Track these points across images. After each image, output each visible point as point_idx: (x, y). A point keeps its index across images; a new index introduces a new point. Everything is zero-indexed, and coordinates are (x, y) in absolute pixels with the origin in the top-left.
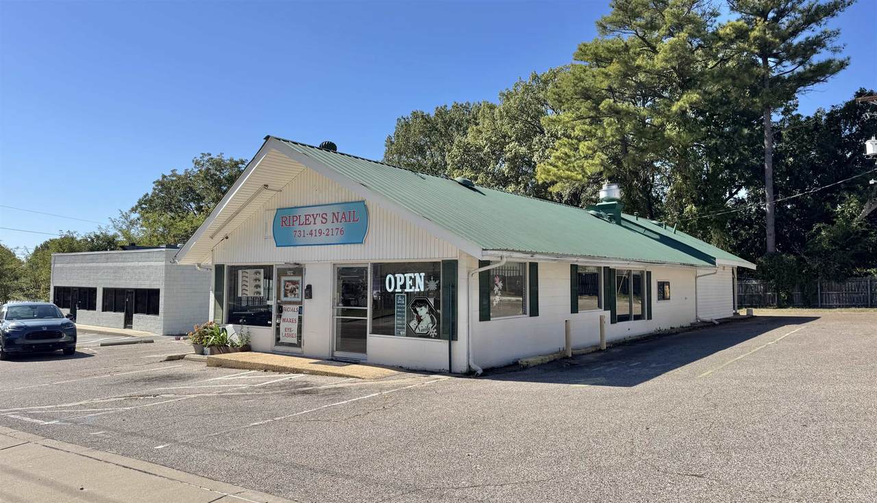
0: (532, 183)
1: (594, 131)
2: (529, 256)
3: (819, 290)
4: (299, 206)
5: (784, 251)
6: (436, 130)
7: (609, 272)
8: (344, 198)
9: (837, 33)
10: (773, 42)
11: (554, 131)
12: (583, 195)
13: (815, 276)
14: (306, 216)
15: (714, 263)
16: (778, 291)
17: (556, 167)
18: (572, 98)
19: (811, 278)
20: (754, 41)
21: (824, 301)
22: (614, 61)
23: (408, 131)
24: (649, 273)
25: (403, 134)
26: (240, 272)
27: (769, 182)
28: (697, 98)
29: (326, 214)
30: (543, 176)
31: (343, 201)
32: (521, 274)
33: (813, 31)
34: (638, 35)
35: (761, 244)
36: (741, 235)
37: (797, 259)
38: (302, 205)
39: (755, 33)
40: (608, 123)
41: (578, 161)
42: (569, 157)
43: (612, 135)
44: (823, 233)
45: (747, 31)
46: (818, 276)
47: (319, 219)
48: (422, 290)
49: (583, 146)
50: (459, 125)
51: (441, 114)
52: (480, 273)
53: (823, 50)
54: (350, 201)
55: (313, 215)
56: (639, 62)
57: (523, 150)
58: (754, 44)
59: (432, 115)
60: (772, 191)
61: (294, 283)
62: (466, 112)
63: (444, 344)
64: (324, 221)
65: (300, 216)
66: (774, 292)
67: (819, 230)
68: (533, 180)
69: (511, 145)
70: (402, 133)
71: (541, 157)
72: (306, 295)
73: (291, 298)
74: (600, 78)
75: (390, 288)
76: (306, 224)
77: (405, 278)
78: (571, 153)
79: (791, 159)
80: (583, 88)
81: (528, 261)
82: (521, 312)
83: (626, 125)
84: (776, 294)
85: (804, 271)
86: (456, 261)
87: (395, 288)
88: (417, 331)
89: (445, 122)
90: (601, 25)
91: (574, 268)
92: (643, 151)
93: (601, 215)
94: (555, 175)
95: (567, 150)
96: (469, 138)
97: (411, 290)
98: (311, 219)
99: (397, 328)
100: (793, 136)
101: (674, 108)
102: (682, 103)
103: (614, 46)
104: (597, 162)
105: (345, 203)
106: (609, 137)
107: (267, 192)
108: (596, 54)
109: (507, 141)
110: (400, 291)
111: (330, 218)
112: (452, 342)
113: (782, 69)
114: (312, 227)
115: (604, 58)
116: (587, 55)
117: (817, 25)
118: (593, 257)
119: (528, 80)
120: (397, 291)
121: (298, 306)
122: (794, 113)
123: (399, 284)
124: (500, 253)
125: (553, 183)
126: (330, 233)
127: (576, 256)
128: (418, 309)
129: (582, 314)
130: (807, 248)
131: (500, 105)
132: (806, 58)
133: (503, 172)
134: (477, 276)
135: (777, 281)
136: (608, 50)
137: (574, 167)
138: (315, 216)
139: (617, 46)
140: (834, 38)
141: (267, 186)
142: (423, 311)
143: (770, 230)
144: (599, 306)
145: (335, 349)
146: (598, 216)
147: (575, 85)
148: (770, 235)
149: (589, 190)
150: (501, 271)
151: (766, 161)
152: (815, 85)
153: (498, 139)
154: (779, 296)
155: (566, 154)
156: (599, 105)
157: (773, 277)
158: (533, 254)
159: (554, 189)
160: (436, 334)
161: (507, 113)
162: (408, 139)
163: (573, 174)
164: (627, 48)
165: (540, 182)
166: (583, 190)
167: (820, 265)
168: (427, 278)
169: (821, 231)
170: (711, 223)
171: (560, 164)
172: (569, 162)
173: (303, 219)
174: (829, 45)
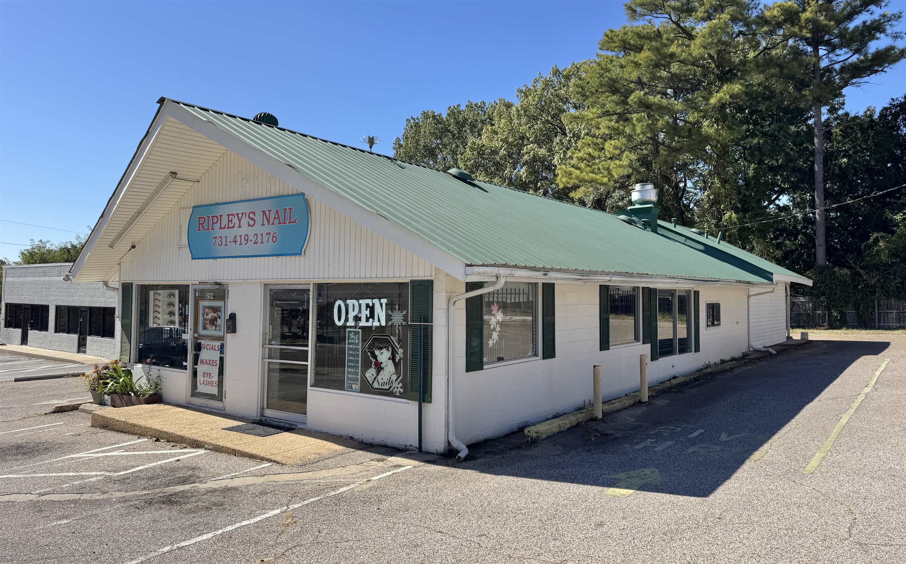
0: (552, 189)
1: (622, 128)
2: (540, 274)
3: (876, 309)
4: (220, 202)
5: (835, 264)
6: (449, 131)
7: (649, 292)
8: (277, 190)
9: (898, 17)
10: (826, 26)
11: (576, 130)
12: (609, 202)
13: (871, 292)
14: (229, 215)
15: (771, 280)
16: (829, 309)
17: (579, 169)
18: (597, 91)
19: (866, 294)
20: (806, 24)
21: (882, 321)
22: (645, 48)
23: (417, 132)
24: (697, 293)
25: (413, 135)
26: (151, 293)
27: (819, 186)
28: (739, 89)
29: (254, 213)
30: (564, 180)
31: (277, 194)
32: (531, 299)
33: (871, 14)
34: (671, 19)
35: (809, 256)
36: (786, 246)
37: (851, 274)
38: (224, 201)
39: (808, 14)
40: (637, 119)
41: (603, 163)
42: (593, 158)
43: (643, 133)
44: (880, 244)
45: (797, 13)
46: (876, 292)
47: (245, 221)
48: (383, 323)
49: (609, 146)
50: (473, 126)
51: (454, 114)
52: (467, 299)
53: (882, 36)
54: (286, 193)
55: (237, 214)
56: (673, 49)
57: (542, 152)
58: (806, 27)
59: (444, 116)
60: (822, 197)
61: (216, 310)
62: (481, 112)
63: (412, 407)
64: (252, 223)
65: (221, 216)
66: (825, 310)
67: (876, 240)
68: (554, 186)
69: (529, 147)
70: (411, 134)
71: (562, 160)
72: (228, 328)
73: (211, 331)
74: (629, 69)
75: (339, 319)
76: (229, 228)
77: (360, 305)
78: (596, 154)
79: (845, 160)
80: (609, 79)
81: (540, 282)
82: (530, 353)
83: (658, 120)
84: (827, 313)
85: (859, 287)
86: (431, 282)
87: (347, 320)
88: (376, 385)
89: (458, 123)
90: (630, 8)
91: (604, 289)
92: (677, 151)
93: (634, 221)
94: (577, 178)
95: (591, 150)
96: (484, 140)
97: (369, 324)
98: (235, 220)
99: (349, 379)
100: (845, 134)
101: (713, 101)
102: (722, 94)
103: (645, 32)
104: (625, 163)
105: (280, 196)
106: (639, 135)
107: (176, 182)
108: (624, 41)
109: (525, 143)
110: (353, 324)
111: (259, 217)
112: (423, 404)
113: (835, 58)
114: (236, 231)
115: (634, 45)
116: (615, 42)
117: (877, 6)
118: (631, 275)
119: (548, 75)
120: (348, 324)
121: (218, 344)
122: (840, 112)
123: (352, 314)
124: (495, 270)
125: (575, 187)
126: (259, 240)
127: (608, 274)
128: (377, 352)
129: (613, 351)
130: (863, 260)
131: (517, 103)
132: (863, 44)
133: (521, 177)
134: (462, 304)
135: (828, 298)
136: (639, 35)
137: (599, 169)
138: (240, 216)
139: (649, 31)
140: (894, 23)
141: (175, 173)
142: (384, 356)
143: (820, 241)
144: (637, 339)
145: (265, 406)
146: (630, 222)
147: (601, 76)
148: (821, 246)
149: (616, 194)
150: (500, 296)
151: (816, 162)
152: (871, 76)
153: (516, 140)
154: (830, 314)
155: (590, 154)
156: (627, 98)
157: (823, 294)
158: (546, 271)
159: (576, 195)
160: (402, 390)
161: (525, 111)
162: (417, 142)
163: (598, 177)
164: (659, 35)
165: (561, 186)
166: (608, 195)
167: (878, 280)
168: (390, 306)
169: (879, 242)
170: (753, 232)
171: (582, 165)
172: (594, 164)
173: (225, 221)
174: (889, 30)
